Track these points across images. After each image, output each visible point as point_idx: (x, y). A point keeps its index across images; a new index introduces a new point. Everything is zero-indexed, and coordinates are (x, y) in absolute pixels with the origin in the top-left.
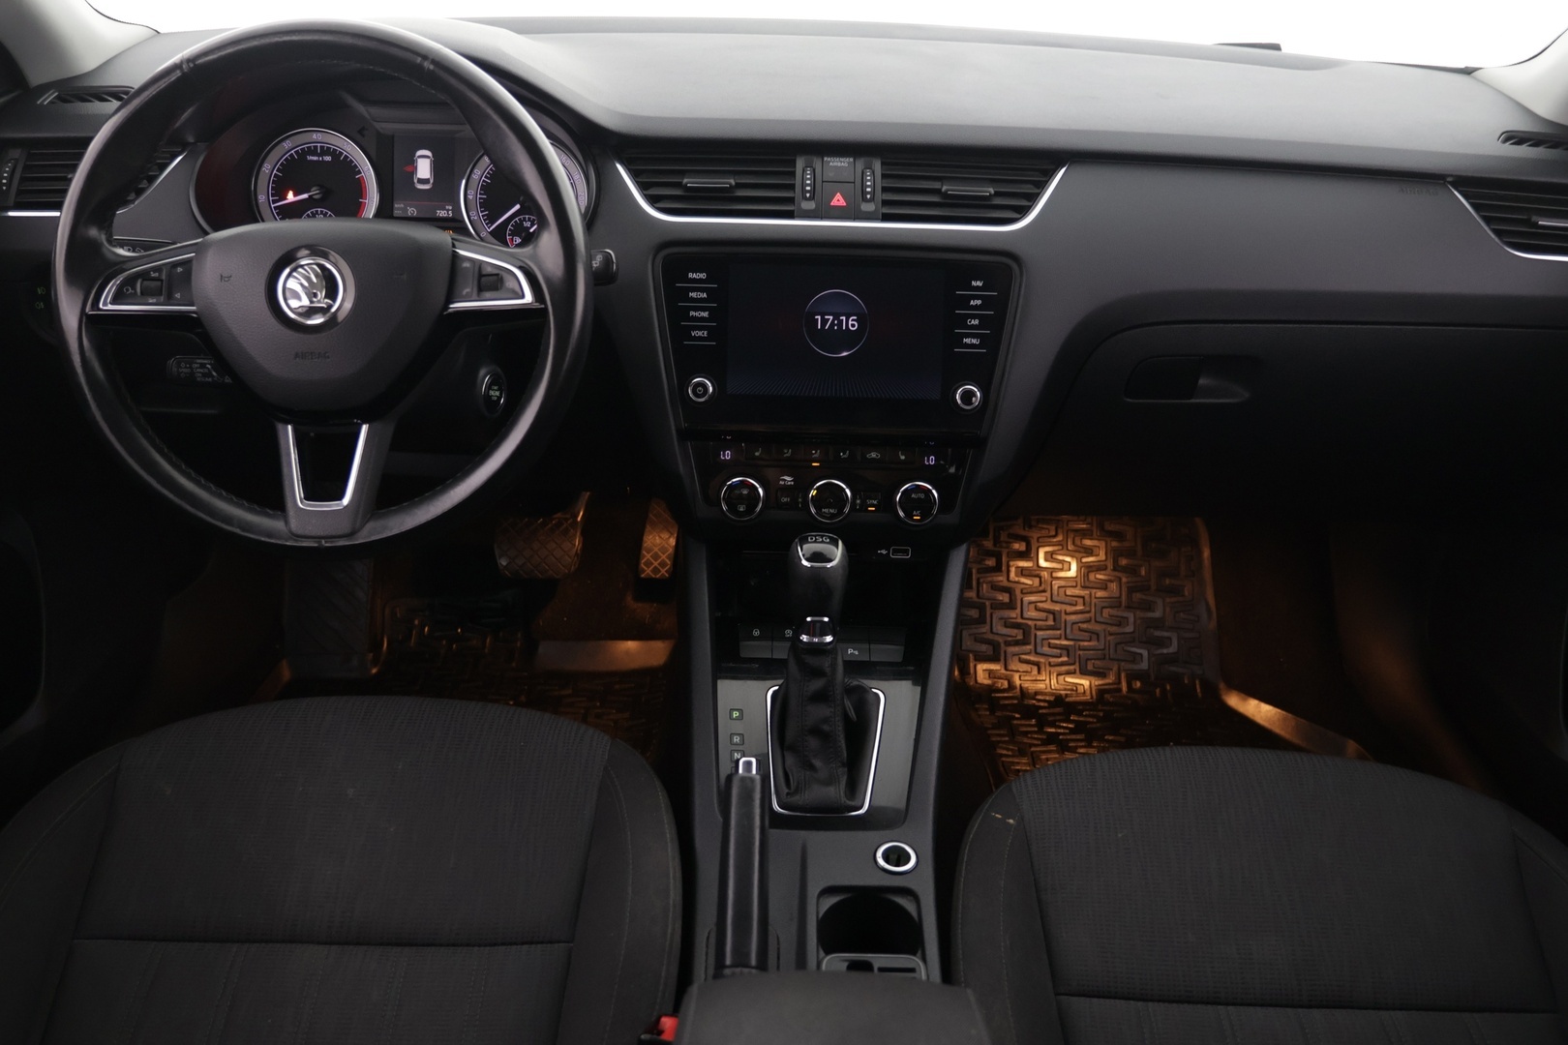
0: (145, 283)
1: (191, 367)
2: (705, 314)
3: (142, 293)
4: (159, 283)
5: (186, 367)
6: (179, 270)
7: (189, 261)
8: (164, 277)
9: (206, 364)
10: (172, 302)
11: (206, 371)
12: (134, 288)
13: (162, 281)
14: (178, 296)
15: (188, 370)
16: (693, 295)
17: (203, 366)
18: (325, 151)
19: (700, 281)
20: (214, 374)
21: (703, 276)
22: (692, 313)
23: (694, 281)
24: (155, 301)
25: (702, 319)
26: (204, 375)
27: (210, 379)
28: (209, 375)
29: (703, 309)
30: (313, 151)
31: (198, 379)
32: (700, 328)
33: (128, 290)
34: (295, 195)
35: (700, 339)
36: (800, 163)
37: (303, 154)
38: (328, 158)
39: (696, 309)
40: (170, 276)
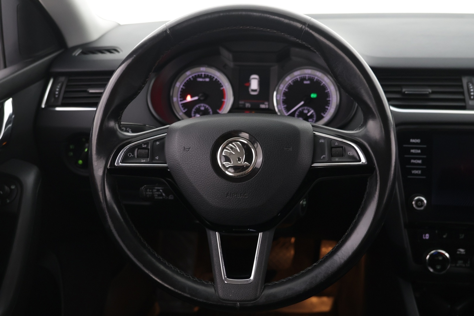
0: (139, 150)
1: (152, 192)
2: (420, 162)
3: (138, 157)
4: (147, 151)
5: (150, 192)
6: (158, 143)
7: (163, 138)
8: (149, 148)
9: (160, 189)
10: (154, 162)
11: (160, 193)
12: (133, 154)
13: (148, 149)
14: (157, 158)
15: (151, 193)
16: (413, 151)
17: (158, 190)
18: (206, 76)
19: (417, 144)
20: (164, 194)
21: (418, 141)
22: (413, 161)
23: (414, 143)
24: (144, 161)
25: (418, 164)
26: (159, 195)
27: (161, 198)
28: (161, 195)
29: (419, 159)
30: (200, 76)
31: (156, 198)
32: (417, 169)
33: (130, 155)
34: (192, 97)
35: (417, 175)
36: (465, 80)
37: (195, 78)
38: (207, 80)
39: (415, 159)
40: (153, 146)
